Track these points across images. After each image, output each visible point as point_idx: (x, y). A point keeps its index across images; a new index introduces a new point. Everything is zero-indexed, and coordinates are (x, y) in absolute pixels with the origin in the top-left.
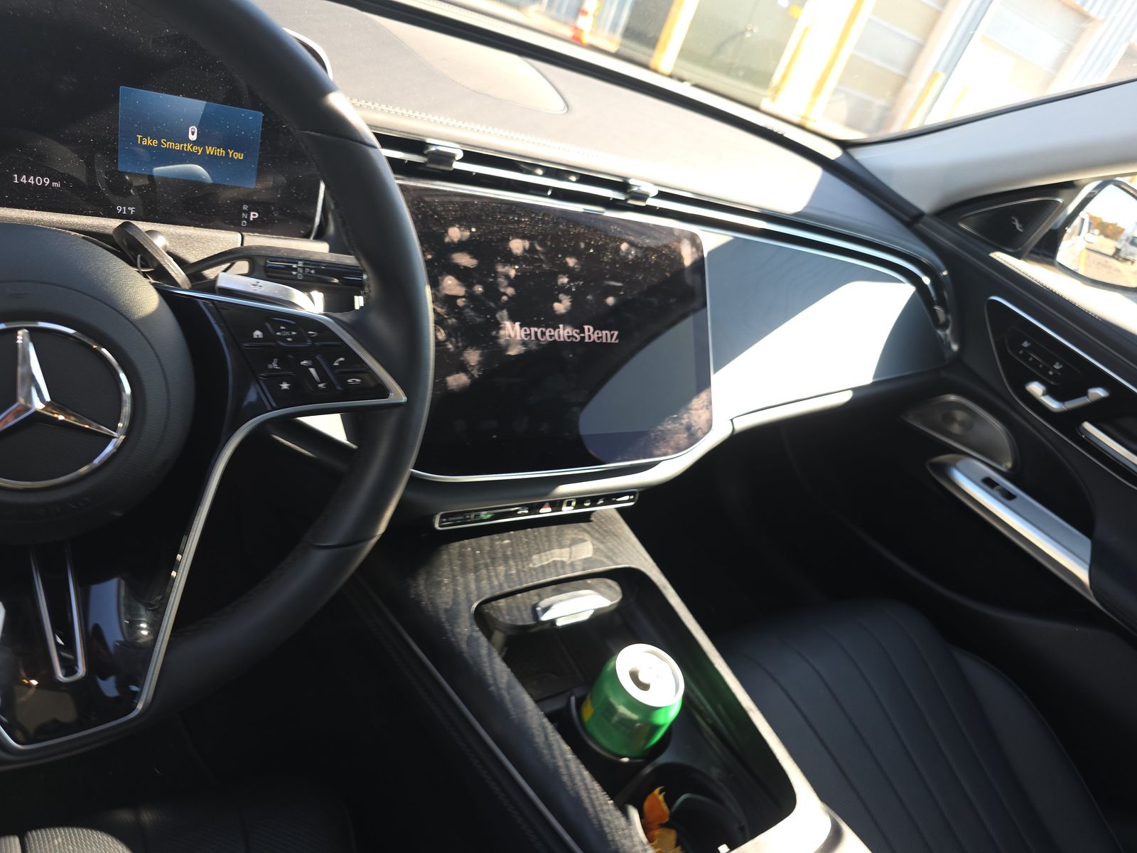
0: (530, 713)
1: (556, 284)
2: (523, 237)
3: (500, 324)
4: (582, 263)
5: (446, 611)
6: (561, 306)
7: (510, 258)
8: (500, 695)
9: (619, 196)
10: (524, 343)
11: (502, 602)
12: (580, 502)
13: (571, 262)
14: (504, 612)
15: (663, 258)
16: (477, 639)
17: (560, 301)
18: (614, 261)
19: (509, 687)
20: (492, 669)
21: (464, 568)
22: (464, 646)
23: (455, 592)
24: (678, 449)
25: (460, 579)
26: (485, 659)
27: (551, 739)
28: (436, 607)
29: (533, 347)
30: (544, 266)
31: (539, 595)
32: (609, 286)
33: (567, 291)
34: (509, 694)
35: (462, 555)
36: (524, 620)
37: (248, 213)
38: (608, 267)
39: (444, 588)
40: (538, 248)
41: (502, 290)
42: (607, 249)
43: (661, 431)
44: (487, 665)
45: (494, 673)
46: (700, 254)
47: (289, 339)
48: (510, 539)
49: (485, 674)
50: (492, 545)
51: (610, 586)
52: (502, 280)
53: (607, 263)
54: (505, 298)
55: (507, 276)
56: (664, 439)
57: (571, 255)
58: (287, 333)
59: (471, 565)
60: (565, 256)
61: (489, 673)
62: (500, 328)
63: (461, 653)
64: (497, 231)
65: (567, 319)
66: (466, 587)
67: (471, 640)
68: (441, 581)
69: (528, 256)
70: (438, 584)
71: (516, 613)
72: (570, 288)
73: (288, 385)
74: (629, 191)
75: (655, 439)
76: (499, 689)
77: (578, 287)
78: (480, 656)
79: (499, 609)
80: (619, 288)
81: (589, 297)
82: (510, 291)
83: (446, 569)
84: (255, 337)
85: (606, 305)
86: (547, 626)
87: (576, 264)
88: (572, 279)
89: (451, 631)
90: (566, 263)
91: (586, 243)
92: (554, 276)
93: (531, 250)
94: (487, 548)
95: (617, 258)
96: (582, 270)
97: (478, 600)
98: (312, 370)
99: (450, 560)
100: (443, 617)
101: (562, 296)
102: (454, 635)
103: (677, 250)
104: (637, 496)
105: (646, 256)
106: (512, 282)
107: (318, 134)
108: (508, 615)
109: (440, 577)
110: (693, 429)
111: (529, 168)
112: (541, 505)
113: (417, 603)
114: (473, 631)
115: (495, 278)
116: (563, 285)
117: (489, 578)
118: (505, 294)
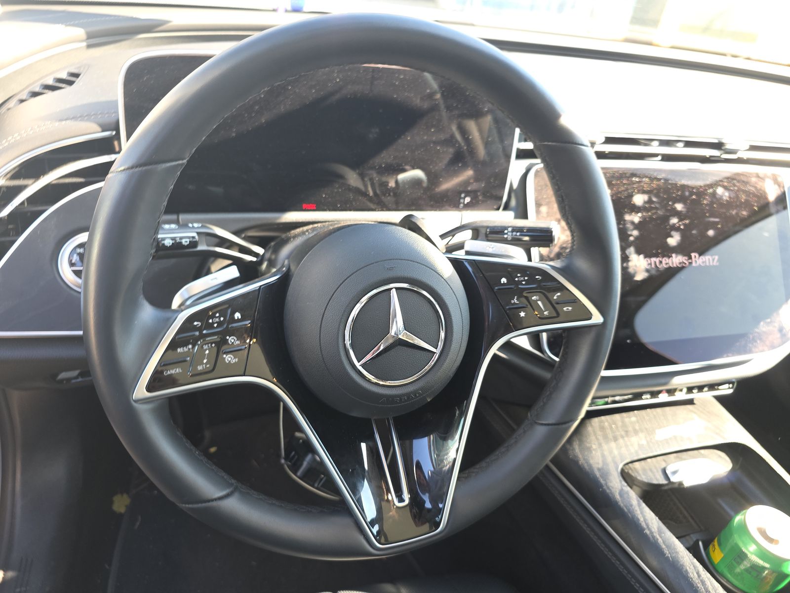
0: (681, 554)
1: (669, 224)
2: (644, 192)
3: (628, 257)
4: (687, 206)
5: (599, 469)
6: (674, 240)
7: (635, 209)
8: (654, 537)
9: (715, 153)
10: (647, 271)
11: (637, 465)
12: (690, 390)
13: (679, 207)
14: (641, 472)
15: (751, 196)
16: (627, 493)
17: (672, 236)
18: (712, 203)
19: (660, 532)
20: (644, 517)
21: (606, 437)
22: (618, 497)
23: (603, 456)
24: (773, 347)
25: (605, 447)
26: (637, 508)
27: (703, 576)
28: (590, 466)
29: (654, 272)
30: (659, 212)
31: (665, 461)
32: (709, 222)
33: (677, 229)
34: (661, 537)
35: (602, 428)
36: (657, 480)
37: (464, 198)
38: (707, 208)
39: (594, 452)
40: (654, 199)
41: (629, 233)
42: (706, 194)
43: (758, 333)
44: (639, 512)
45: (645, 520)
46: (782, 190)
47: (524, 283)
48: (636, 417)
49: (638, 520)
50: (623, 422)
51: (720, 457)
52: (629, 226)
53: (707, 205)
54: (631, 238)
55: (633, 223)
56: (761, 339)
57: (679, 201)
58: (522, 279)
59: (610, 436)
60: (674, 203)
61: (642, 519)
62: (628, 261)
63: (616, 503)
64: (624, 191)
65: (679, 250)
66: (611, 452)
67: (621, 493)
68: (591, 447)
69: (647, 206)
70: (589, 449)
71: (650, 474)
72: (679, 227)
73: (524, 313)
74: (723, 148)
75: (753, 339)
76: (652, 533)
77: (685, 225)
78: (632, 506)
79: (636, 470)
80: (717, 223)
81: (694, 232)
82: (635, 233)
83: (593, 438)
84: (502, 282)
85: (708, 236)
86: (676, 486)
87: (683, 208)
88: (681, 220)
89: (606, 484)
90: (675, 208)
91: (689, 191)
92: (666, 219)
93: (650, 201)
94: (620, 424)
95: (715, 200)
96: (688, 212)
97: (621, 462)
98: (540, 303)
99: (594, 432)
100: (598, 474)
101: (673, 233)
102: (608, 488)
103: (763, 189)
104: (735, 385)
105: (737, 197)
106: (637, 226)
107: (554, 144)
108: (644, 475)
109: (590, 443)
110: (784, 330)
111: (648, 142)
112: (660, 392)
113: (576, 462)
114: (622, 486)
115: (624, 224)
116: (674, 224)
117: (626, 446)
118: (631, 235)
